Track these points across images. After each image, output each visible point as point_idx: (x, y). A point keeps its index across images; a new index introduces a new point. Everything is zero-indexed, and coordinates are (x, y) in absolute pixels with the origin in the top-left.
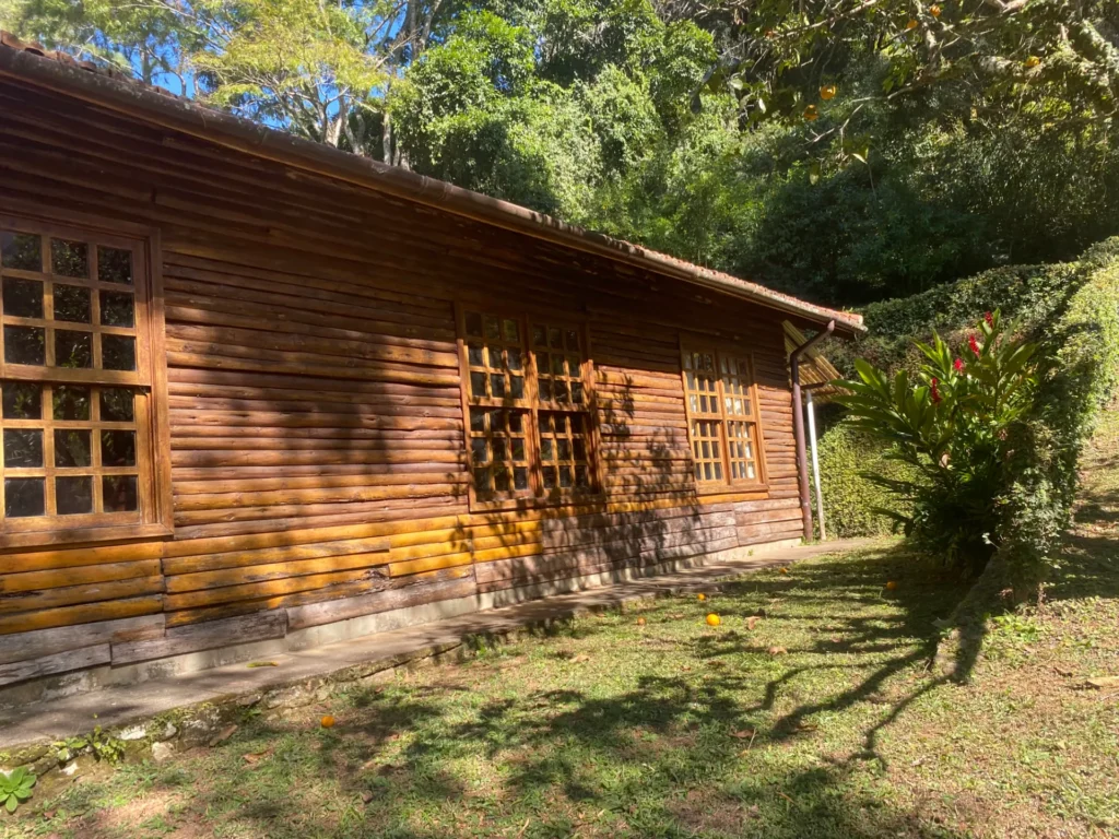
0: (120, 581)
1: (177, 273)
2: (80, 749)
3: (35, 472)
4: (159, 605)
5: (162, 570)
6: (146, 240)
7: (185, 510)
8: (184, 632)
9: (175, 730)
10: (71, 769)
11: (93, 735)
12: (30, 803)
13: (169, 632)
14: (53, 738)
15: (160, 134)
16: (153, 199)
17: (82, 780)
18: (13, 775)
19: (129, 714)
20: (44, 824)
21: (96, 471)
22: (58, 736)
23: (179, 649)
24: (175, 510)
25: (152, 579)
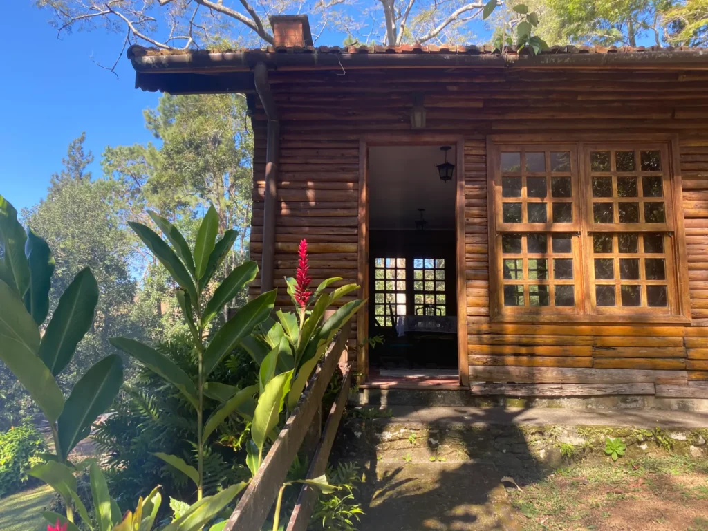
0: (659, 347)
1: (690, 159)
2: (648, 437)
3: (610, 282)
4: (684, 365)
5: (684, 344)
6: (669, 142)
7: (697, 308)
8: (700, 385)
9: (704, 441)
10: (644, 447)
11: (656, 431)
12: (623, 458)
13: (690, 383)
14: (634, 428)
15: (676, 74)
16: (673, 116)
17: (650, 454)
18: (614, 441)
19: (676, 425)
20: (634, 472)
21: (643, 283)
22: (636, 427)
23: (697, 394)
24: (692, 308)
25: (678, 349)
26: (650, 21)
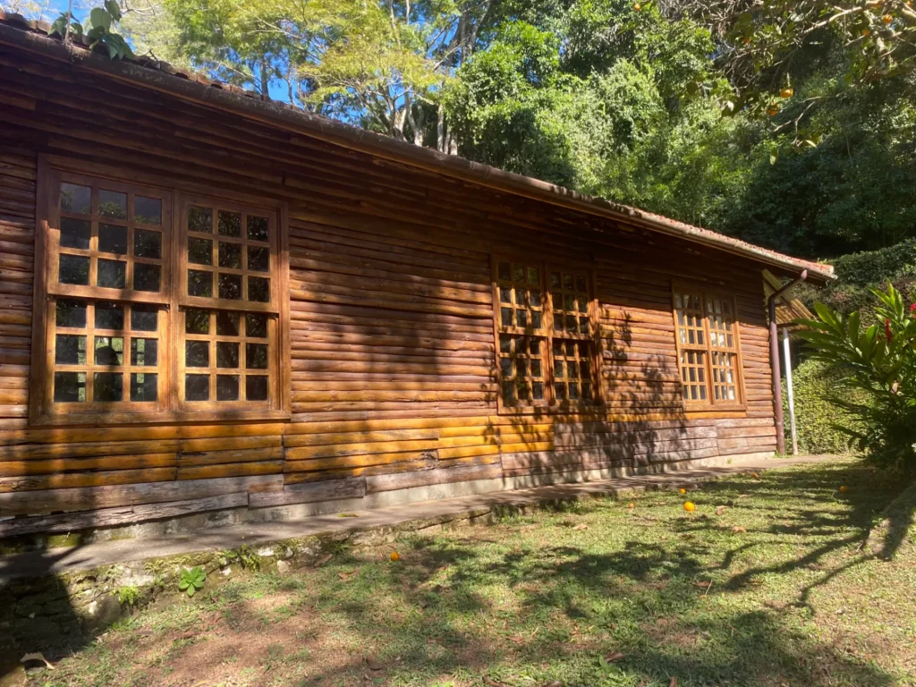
0: (255, 449)
1: (298, 233)
2: (233, 559)
3: (204, 371)
4: (280, 468)
5: (283, 443)
6: (278, 210)
7: (298, 401)
8: (295, 489)
9: (292, 553)
10: (227, 572)
11: (241, 550)
12: (202, 591)
13: (286, 487)
14: (217, 550)
15: (289, 135)
16: (283, 181)
17: (233, 580)
18: (192, 572)
19: (263, 540)
20: (212, 605)
21: (242, 372)
22: (219, 549)
23: (292, 500)
24: (293, 401)
25: (276, 449)
26: (283, 70)
